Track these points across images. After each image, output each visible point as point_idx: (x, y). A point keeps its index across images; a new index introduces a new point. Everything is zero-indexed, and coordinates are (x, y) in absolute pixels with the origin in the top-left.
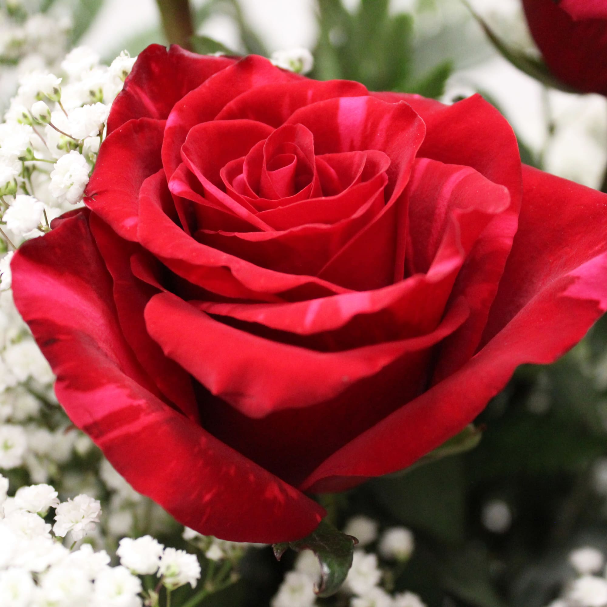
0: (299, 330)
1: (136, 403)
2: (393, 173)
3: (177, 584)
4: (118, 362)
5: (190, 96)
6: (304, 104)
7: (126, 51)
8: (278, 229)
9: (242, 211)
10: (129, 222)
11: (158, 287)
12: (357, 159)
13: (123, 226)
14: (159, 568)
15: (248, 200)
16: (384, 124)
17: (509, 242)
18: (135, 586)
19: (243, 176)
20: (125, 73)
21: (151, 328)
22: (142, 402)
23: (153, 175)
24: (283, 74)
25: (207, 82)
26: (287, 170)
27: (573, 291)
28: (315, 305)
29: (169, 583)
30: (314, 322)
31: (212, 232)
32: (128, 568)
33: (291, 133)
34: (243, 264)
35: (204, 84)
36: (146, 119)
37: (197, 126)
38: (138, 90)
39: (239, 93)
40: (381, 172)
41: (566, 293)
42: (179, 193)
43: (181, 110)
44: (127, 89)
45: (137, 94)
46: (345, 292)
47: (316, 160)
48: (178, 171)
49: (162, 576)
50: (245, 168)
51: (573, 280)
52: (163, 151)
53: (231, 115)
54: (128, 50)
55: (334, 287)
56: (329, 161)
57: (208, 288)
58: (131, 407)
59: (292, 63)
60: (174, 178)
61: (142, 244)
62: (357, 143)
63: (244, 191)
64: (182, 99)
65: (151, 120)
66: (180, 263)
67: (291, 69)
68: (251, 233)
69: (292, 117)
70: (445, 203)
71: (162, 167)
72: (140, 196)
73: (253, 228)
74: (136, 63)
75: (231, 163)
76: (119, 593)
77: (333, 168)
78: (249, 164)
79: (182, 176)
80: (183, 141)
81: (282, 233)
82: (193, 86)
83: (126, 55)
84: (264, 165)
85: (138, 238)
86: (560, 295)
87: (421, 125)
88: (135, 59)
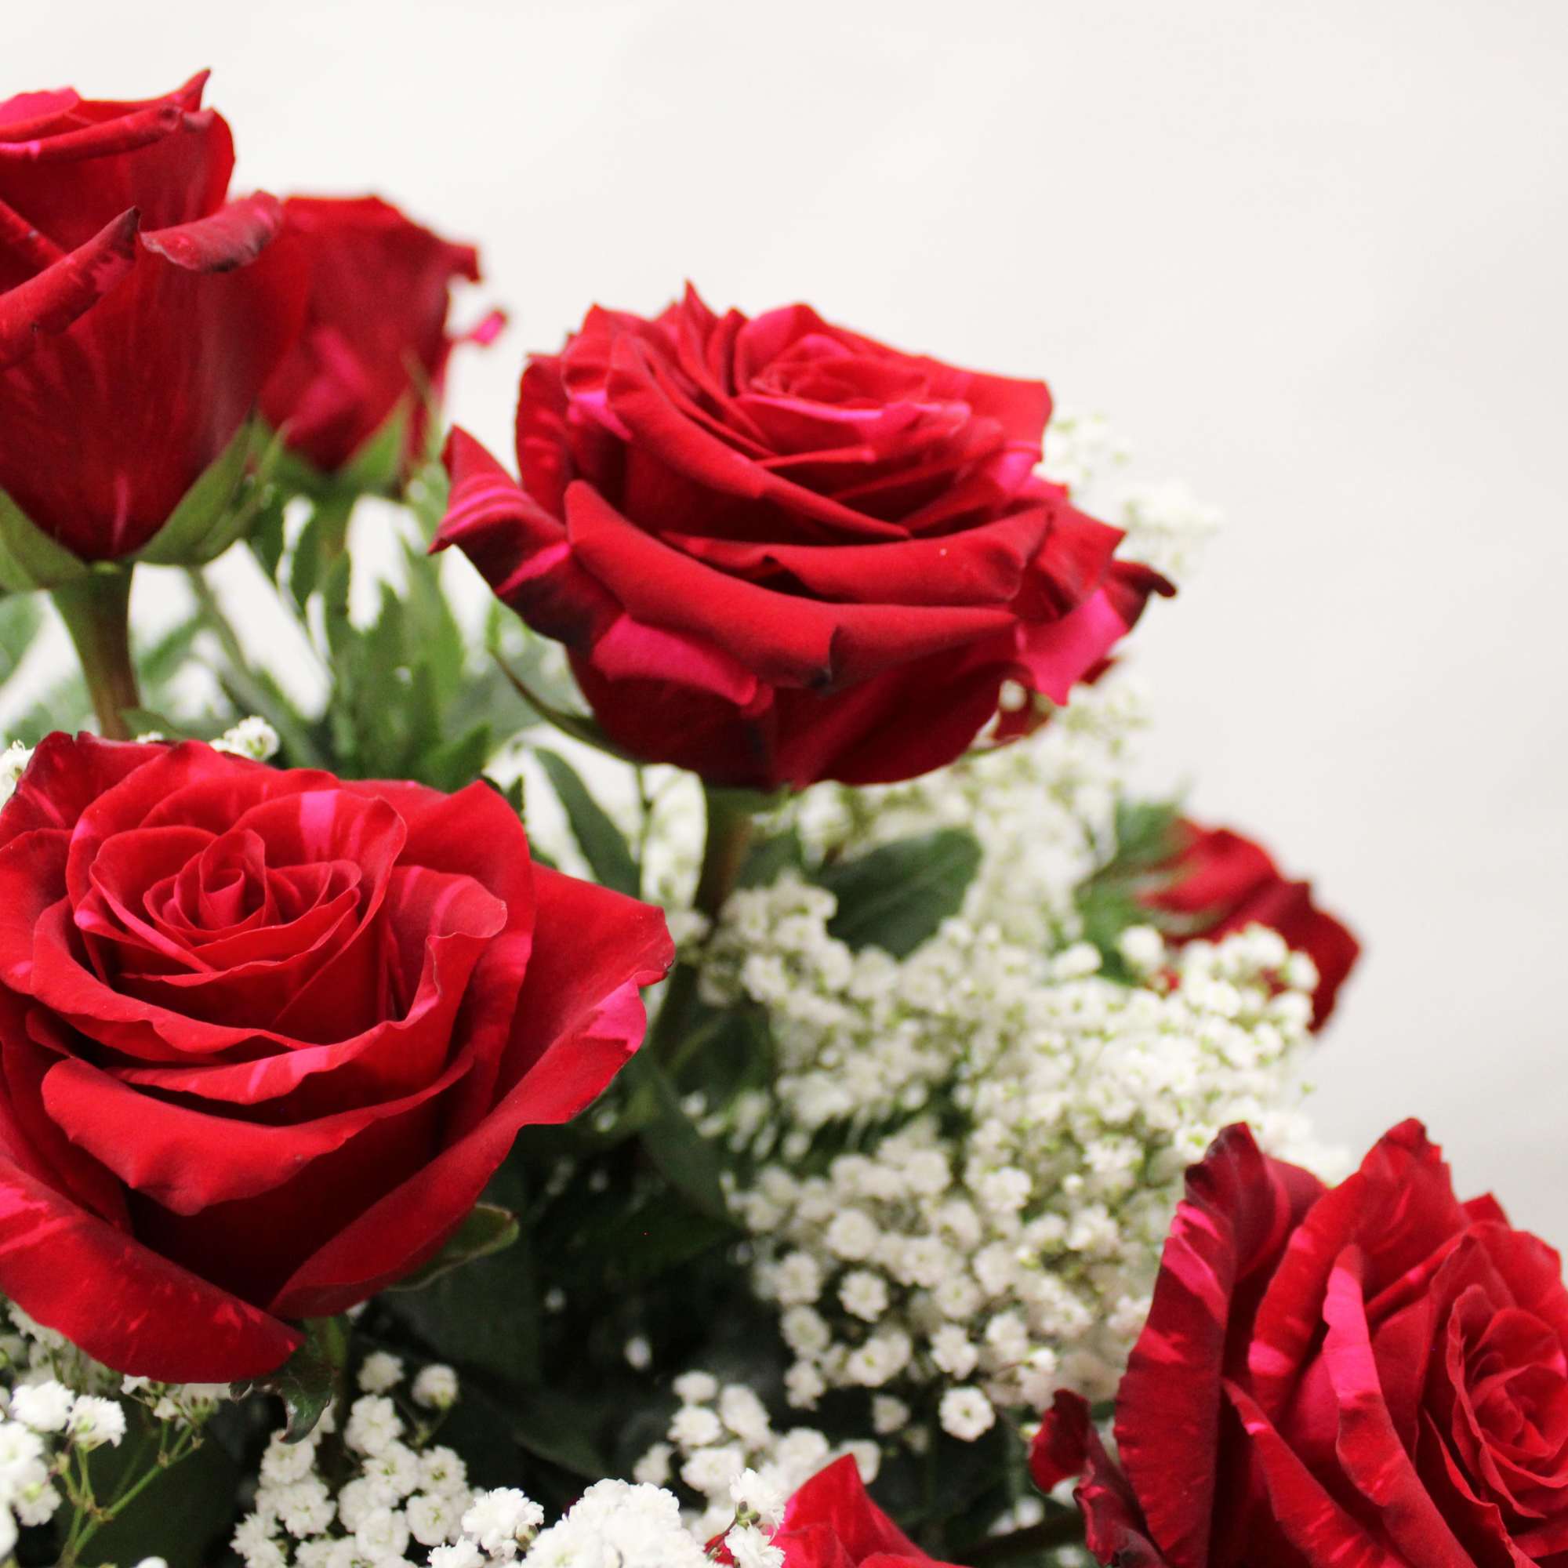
0: (241, 1100)
1: (33, 1206)
2: (366, 888)
3: (93, 1443)
4: (12, 1154)
5: (105, 797)
6: (257, 802)
7: (19, 741)
8: (219, 969)
9: (170, 947)
10: (21, 969)
11: (62, 1051)
12: (322, 873)
13: (13, 975)
14: (68, 1423)
15: (181, 933)
16: (358, 825)
17: (520, 971)
18: (35, 1446)
19: (175, 901)
20: (18, 770)
21: (50, 1106)
22: (41, 1205)
23: (56, 905)
24: (230, 763)
25: (129, 778)
26: (230, 892)
27: (598, 1030)
28: (262, 1065)
29: (83, 1442)
30: (259, 1088)
31: (134, 976)
32: (25, 1424)
33: (239, 842)
34: (171, 1016)
35: (124, 781)
36: (46, 830)
37: (114, 838)
38: (36, 793)
39: (170, 792)
40: (350, 889)
41: (589, 1033)
42: (88, 927)
43: (92, 817)
44: (21, 792)
45: (34, 798)
46: (303, 1048)
47: (268, 875)
48: (88, 898)
49: (74, 1431)
50: (177, 890)
51: (596, 1017)
52: (68, 872)
53: (160, 821)
54: (22, 740)
55: (288, 1042)
56: (290, 876)
57: (126, 1051)
58: (26, 1212)
59: (250, 745)
60: (82, 908)
61: (37, 997)
62: (326, 851)
63: (178, 921)
64: (95, 802)
65: (54, 831)
66: (87, 1019)
67: (248, 754)
68: (184, 975)
69: (242, 819)
70: (439, 925)
71: (65, 892)
72: (36, 933)
73: (187, 969)
74: (32, 758)
75: (160, 884)
76: (13, 1456)
77: (295, 884)
78: (182, 884)
79: (95, 905)
80: (94, 858)
81: (221, 974)
82: (111, 783)
83: (21, 746)
84: (201, 886)
85: (31, 988)
86: (582, 1035)
87: (401, 827)
88: (31, 752)
